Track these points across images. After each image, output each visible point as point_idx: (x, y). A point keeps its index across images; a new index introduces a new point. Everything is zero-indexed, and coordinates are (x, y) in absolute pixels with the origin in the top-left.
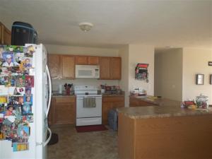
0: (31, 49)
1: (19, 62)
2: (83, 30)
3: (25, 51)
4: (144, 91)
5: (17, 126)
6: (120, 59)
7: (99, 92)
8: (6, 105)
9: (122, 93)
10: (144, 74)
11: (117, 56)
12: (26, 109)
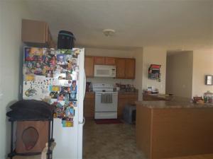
0: (77, 52)
1: (68, 62)
2: (107, 35)
3: (73, 53)
4: (156, 90)
5: (65, 109)
6: (134, 60)
7: (115, 90)
8: (59, 92)
9: (136, 91)
10: (157, 74)
11: (131, 57)
12: (73, 96)
